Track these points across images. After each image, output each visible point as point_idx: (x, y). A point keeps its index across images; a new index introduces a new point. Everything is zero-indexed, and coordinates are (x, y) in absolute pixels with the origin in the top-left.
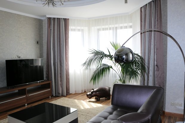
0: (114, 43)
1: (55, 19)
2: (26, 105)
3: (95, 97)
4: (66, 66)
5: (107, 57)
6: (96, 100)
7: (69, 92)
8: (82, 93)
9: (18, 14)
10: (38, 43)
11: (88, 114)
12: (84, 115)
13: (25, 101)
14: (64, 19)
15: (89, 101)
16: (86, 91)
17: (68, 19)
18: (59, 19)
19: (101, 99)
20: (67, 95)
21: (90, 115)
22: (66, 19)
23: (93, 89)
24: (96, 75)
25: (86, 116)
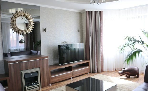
0: (144, 30)
1: (92, 12)
2: (71, 78)
3: (125, 75)
4: (101, 49)
5: (138, 42)
6: (126, 77)
7: (103, 70)
8: (113, 71)
9: (65, 10)
10: (79, 31)
11: (122, 88)
12: (119, 89)
13: (71, 75)
14: (99, 11)
15: (121, 78)
16: (117, 69)
17: (103, 11)
18: (95, 12)
19: (130, 76)
20: (101, 72)
21: (124, 90)
22: (101, 11)
23: (124, 68)
24: (129, 57)
25: (121, 90)
